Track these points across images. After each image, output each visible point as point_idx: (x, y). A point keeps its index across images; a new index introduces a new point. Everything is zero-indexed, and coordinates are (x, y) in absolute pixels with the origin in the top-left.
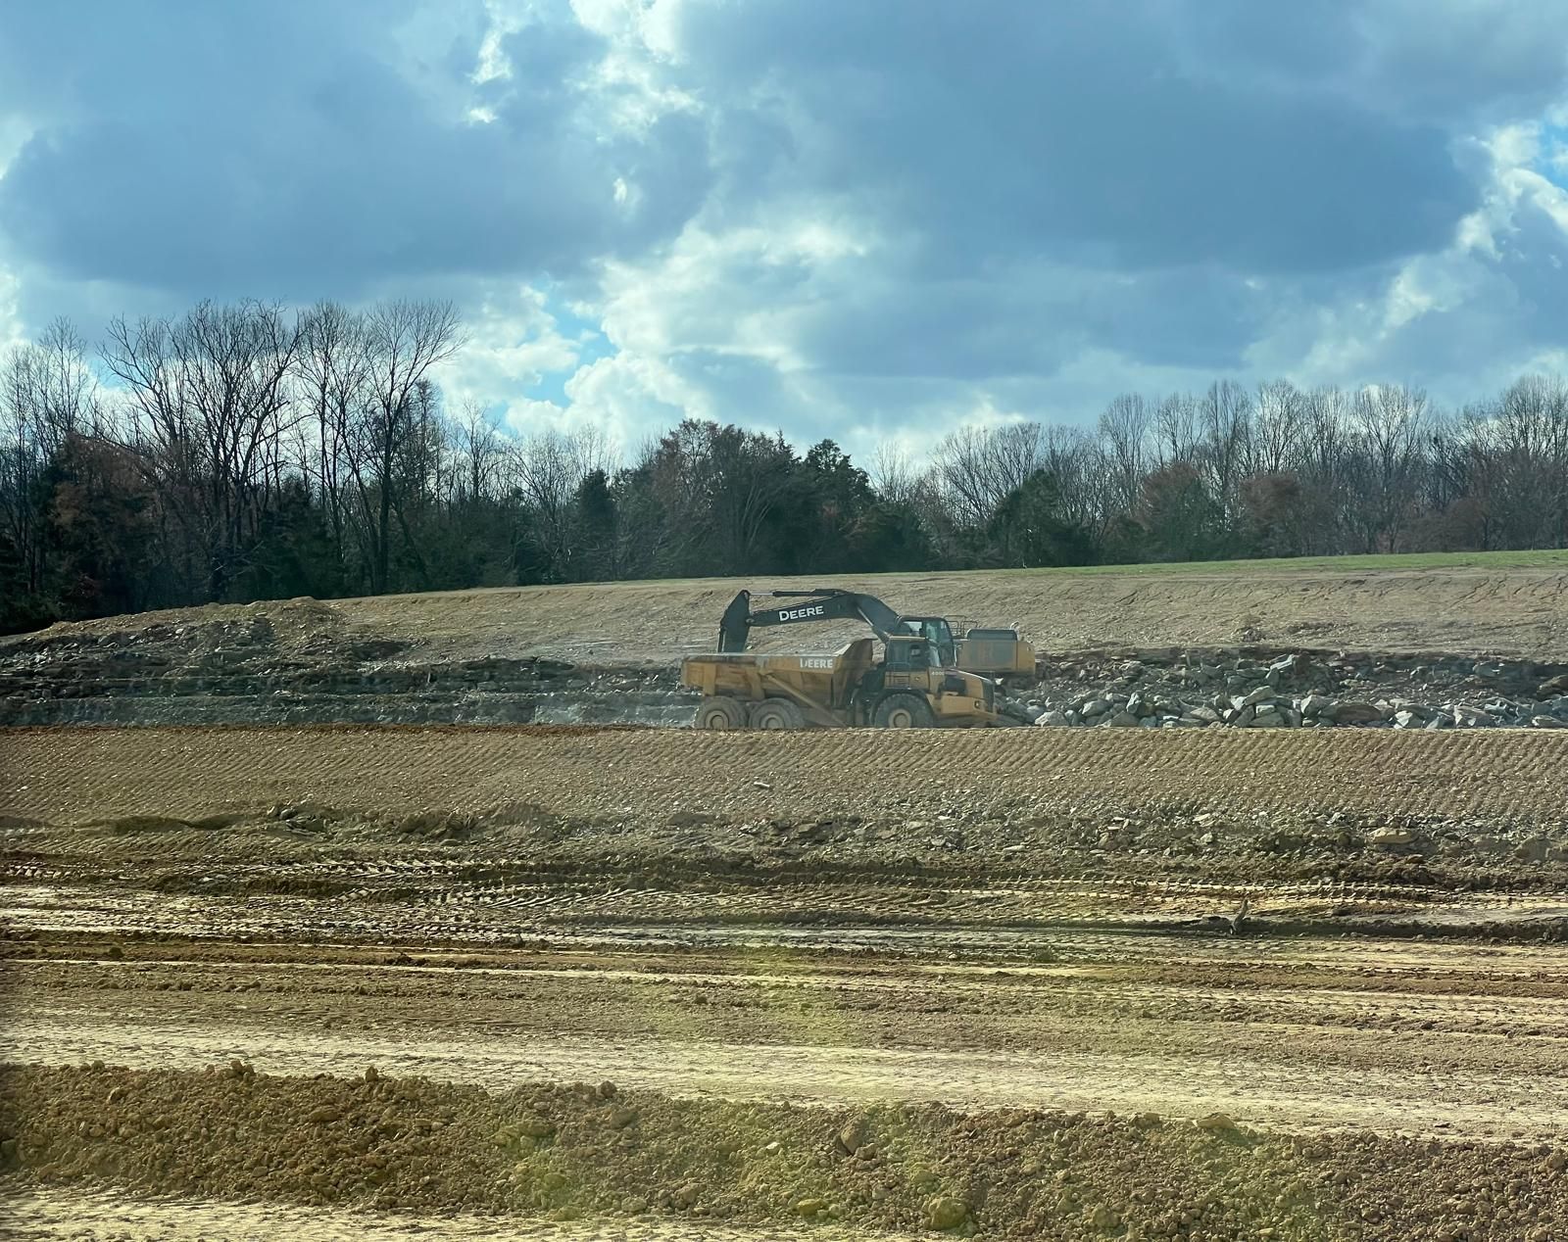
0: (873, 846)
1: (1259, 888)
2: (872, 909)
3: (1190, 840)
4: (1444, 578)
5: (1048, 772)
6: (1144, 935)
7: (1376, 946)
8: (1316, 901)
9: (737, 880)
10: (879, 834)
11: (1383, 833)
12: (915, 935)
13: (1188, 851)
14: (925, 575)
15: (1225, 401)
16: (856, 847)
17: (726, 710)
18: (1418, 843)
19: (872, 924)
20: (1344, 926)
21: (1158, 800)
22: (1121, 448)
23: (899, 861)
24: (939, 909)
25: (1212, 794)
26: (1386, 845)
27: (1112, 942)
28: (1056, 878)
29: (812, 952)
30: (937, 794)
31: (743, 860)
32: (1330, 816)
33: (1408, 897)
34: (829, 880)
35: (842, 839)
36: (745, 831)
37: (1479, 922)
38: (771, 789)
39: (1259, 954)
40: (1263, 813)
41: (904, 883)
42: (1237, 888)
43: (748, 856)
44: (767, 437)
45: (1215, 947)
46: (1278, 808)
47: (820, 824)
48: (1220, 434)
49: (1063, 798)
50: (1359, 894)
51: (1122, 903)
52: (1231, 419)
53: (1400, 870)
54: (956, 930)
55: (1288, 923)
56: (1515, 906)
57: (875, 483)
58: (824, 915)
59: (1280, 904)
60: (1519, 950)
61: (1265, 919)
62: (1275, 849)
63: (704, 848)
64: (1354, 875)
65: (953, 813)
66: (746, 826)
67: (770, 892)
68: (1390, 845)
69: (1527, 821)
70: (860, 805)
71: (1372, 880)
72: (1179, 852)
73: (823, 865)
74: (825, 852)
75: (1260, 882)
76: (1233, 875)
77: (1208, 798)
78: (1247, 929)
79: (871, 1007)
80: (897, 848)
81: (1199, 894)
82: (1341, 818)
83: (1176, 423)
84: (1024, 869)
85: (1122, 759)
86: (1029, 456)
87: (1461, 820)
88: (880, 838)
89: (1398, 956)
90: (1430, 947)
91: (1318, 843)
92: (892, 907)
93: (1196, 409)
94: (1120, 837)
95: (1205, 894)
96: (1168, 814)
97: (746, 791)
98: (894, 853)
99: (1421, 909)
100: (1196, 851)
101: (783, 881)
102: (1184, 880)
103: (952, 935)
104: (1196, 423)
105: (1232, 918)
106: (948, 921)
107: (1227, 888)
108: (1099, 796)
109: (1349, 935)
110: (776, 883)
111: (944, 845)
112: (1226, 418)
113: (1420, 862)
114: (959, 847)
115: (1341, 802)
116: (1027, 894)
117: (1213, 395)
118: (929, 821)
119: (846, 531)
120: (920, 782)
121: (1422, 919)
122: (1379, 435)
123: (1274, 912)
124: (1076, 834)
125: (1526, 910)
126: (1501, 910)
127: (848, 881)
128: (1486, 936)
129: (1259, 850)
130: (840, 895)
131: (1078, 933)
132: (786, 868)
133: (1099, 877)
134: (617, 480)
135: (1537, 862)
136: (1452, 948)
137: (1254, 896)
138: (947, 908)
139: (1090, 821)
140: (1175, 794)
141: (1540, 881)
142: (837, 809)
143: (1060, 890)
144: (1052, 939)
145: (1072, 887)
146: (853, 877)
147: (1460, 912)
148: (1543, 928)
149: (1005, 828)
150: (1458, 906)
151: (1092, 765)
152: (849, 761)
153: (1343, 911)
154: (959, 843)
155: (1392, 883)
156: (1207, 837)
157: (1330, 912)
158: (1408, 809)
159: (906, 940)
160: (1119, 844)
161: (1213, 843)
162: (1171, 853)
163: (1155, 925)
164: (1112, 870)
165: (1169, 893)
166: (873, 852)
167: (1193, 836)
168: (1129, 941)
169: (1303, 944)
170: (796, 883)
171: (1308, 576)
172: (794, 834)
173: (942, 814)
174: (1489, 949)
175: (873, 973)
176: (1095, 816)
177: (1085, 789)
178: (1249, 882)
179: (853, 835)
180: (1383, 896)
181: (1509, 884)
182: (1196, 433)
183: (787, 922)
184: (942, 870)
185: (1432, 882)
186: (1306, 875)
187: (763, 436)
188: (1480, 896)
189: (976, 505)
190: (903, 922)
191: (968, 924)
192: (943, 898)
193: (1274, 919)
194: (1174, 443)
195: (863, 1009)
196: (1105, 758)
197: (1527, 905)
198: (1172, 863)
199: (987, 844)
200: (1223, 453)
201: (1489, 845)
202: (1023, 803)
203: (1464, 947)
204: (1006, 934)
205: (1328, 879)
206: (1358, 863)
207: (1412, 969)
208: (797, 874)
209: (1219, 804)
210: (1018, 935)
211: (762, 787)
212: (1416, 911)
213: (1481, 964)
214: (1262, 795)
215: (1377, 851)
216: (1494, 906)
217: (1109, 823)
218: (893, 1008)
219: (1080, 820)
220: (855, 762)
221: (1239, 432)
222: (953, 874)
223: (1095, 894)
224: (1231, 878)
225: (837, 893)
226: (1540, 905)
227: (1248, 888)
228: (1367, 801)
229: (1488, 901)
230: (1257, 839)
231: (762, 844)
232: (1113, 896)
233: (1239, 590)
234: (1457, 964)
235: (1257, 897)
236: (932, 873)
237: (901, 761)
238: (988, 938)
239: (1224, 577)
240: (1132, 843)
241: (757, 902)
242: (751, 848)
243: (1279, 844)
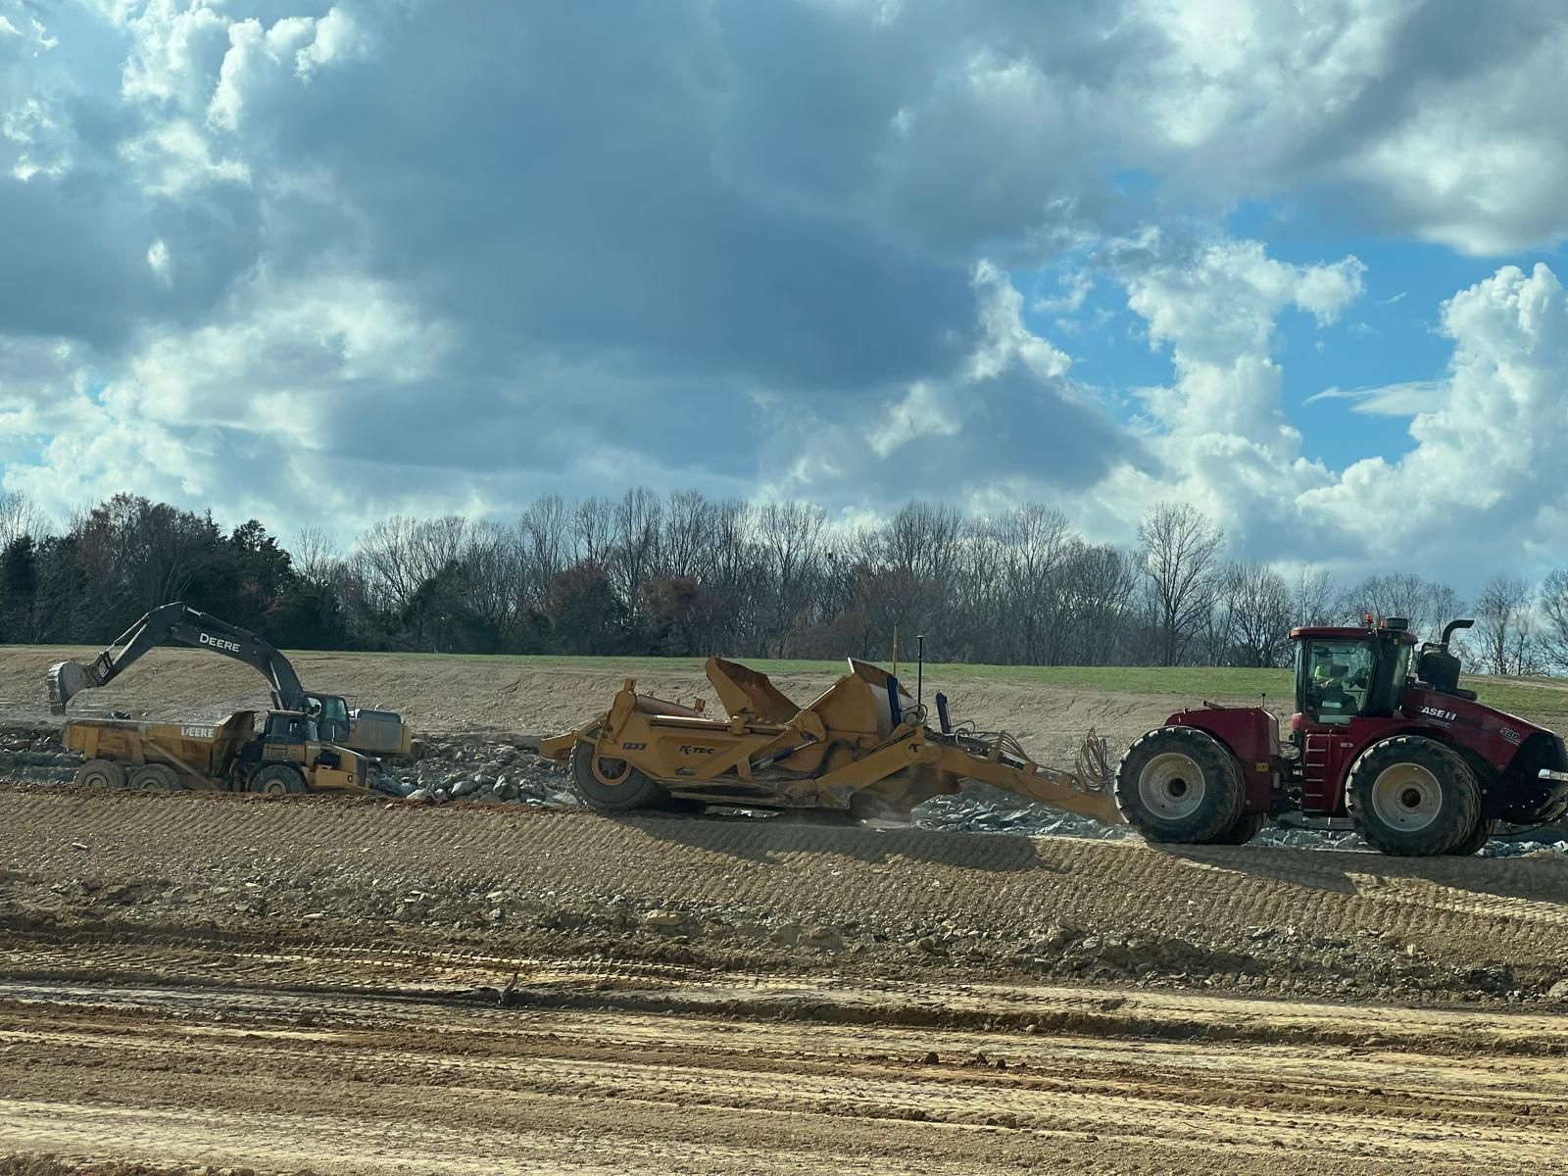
0: (177, 909)
1: (535, 962)
2: (161, 970)
3: (479, 915)
4: (806, 684)
5: (358, 844)
6: (418, 1003)
7: (628, 1019)
8: (583, 976)
9: (36, 938)
10: (185, 898)
11: (655, 915)
12: (197, 996)
13: (477, 925)
14: (325, 654)
15: (639, 507)
16: (160, 910)
18: (686, 926)
19: (157, 985)
20: (602, 1000)
21: (457, 876)
22: (540, 543)
23: (197, 925)
24: (227, 973)
25: (508, 872)
26: (657, 926)
27: (384, 1009)
28: (346, 946)
29: (82, 1010)
30: (249, 861)
31: (46, 918)
32: (611, 898)
33: (667, 974)
34: (126, 940)
35: (150, 902)
36: (55, 890)
37: (724, 1000)
38: (88, 850)
39: (517, 1023)
40: (551, 893)
41: (198, 946)
42: (514, 962)
43: (52, 915)
44: (196, 516)
45: (480, 1016)
46: (565, 890)
47: (131, 886)
48: (634, 538)
49: (368, 870)
50: (623, 971)
51: (404, 972)
52: (644, 524)
53: (665, 949)
54: (239, 993)
55: (552, 996)
56: (761, 987)
57: (297, 565)
58: (112, 974)
59: (549, 978)
60: (755, 1027)
61: (533, 991)
62: (557, 926)
63: (10, 905)
64: (623, 952)
65: (261, 880)
66: (56, 886)
67: (65, 950)
68: (662, 926)
69: (786, 909)
70: (173, 870)
71: (636, 958)
72: (468, 926)
73: (123, 926)
74: (129, 914)
75: (536, 957)
76: (512, 949)
77: (503, 876)
78: (514, 1000)
79: (97, 1064)
80: (201, 911)
81: (478, 966)
82: (621, 900)
83: (592, 525)
84: (317, 937)
85: (430, 835)
86: (453, 547)
87: (728, 905)
88: (186, 901)
89: (645, 1030)
90: (677, 1022)
91: (596, 922)
92: (181, 968)
93: (612, 513)
94: (415, 909)
95: (483, 966)
96: (464, 889)
97: (64, 851)
98: (196, 916)
99: (677, 987)
100: (483, 925)
101: (80, 940)
102: (465, 953)
103: (233, 998)
104: (611, 526)
105: (501, 990)
106: (232, 984)
107: (505, 961)
108: (403, 869)
109: (606, 1008)
110: (73, 942)
111: (247, 911)
112: (640, 523)
113: (686, 942)
114: (262, 912)
115: (624, 885)
116: (315, 961)
117: (629, 500)
118: (236, 887)
119: (264, 608)
120: (235, 849)
121: (674, 996)
122: (780, 549)
123: (542, 985)
124: (374, 904)
125: (769, 990)
126: (746, 989)
127: (143, 942)
128: (729, 1013)
129: (542, 927)
130: (134, 955)
131: (355, 999)
132: (86, 927)
133: (387, 946)
134: (42, 546)
135: (788, 946)
136: (694, 1024)
137: (528, 970)
138: (235, 971)
139: (388, 893)
140: (473, 871)
141: (787, 964)
142: (149, 872)
143: (347, 957)
144: (328, 1004)
145: (359, 955)
146: (150, 938)
147: (710, 990)
148: (780, 1007)
149: (308, 896)
150: (709, 985)
151: (400, 840)
152: (170, 826)
153: (606, 986)
154: (262, 908)
155: (655, 962)
156: (496, 912)
157: (593, 986)
158: (683, 894)
159: (186, 1001)
160: (415, 915)
161: (501, 918)
162: (460, 926)
163: (430, 994)
164: (401, 940)
165: (449, 964)
166: (176, 915)
167: (483, 911)
168: (401, 1007)
169: (563, 1016)
170: (93, 942)
171: (681, 675)
172: (102, 895)
173: (250, 880)
174: (728, 1025)
175: (129, 1032)
176: (395, 889)
177: (390, 862)
178: (526, 956)
179: (161, 898)
180: (645, 973)
181: (761, 966)
182: (610, 536)
183: (74, 980)
184: (238, 934)
185: (691, 962)
186: (579, 952)
187: (192, 515)
188: (731, 976)
189: (399, 592)
190: (188, 983)
191: (251, 988)
192: (233, 962)
193: (540, 992)
194: (590, 543)
195: (88, 1066)
196: (413, 834)
197: (771, 986)
198: (459, 936)
199: (288, 911)
200: (634, 556)
201: (748, 930)
202: (329, 873)
203: (707, 1022)
204: (286, 998)
205: (598, 956)
206: (629, 942)
207: (650, 1042)
208: (96, 933)
209: (512, 882)
210: (297, 999)
211: (80, 848)
212: (671, 988)
213: (715, 1040)
214: (553, 875)
215: (649, 932)
216: (742, 986)
217: (407, 896)
218: (117, 1066)
219: (380, 892)
220: (176, 826)
221: (649, 537)
222: (249, 938)
223: (379, 963)
224: (511, 952)
225: (130, 953)
226: (782, 986)
227: (524, 962)
228: (647, 885)
229: (738, 981)
230: (541, 916)
231: (70, 904)
232: (396, 965)
233: (615, 685)
234: (694, 1039)
235: (530, 970)
236: (228, 937)
237: (220, 827)
238: (266, 1001)
239: (604, 672)
240: (425, 915)
241: (49, 959)
242: (57, 906)
243: (561, 922)
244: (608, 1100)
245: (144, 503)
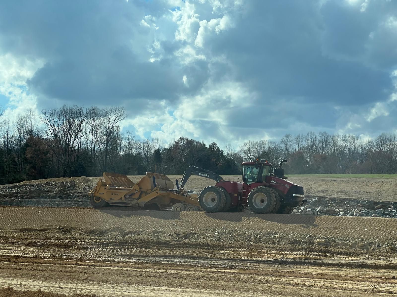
0: (198, 239)
1: (288, 253)
2: (195, 255)
3: (273, 241)
4: (355, 180)
5: (242, 223)
6: (259, 263)
7: (313, 267)
8: (300, 256)
9: (165, 247)
10: (200, 237)
11: (318, 240)
12: (204, 261)
13: (273, 243)
14: (233, 176)
15: (311, 136)
16: (194, 240)
17: (180, 206)
18: (327, 243)
19: (195, 258)
20: (306, 262)
21: (267, 231)
22: (286, 146)
23: (204, 243)
24: (211, 255)
25: (280, 230)
26: (319, 243)
27: (250, 265)
28: (240, 249)
29: (177, 265)
30: (215, 228)
31: (167, 242)
32: (307, 236)
33: (322, 256)
34: (186, 247)
35: (192, 238)
36: (169, 235)
37: (338, 263)
38: (176, 225)
39: (284, 269)
40: (292, 235)
41: (204, 249)
42: (283, 252)
43: (168, 241)
44: (200, 142)
45: (274, 266)
46: (295, 234)
47: (187, 234)
48: (310, 144)
49: (245, 230)
50: (311, 255)
51: (255, 255)
52: (312, 141)
53: (321, 249)
54: (214, 260)
55: (293, 261)
56: (347, 259)
57: (225, 154)
58: (183, 256)
59: (292, 256)
60: (346, 269)
61: (288, 260)
62: (293, 243)
63: (158, 239)
64: (311, 250)
65: (219, 232)
66: (169, 234)
67: (172, 250)
68: (320, 243)
69: (353, 239)
70: (197, 230)
71: (314, 251)
72: (271, 243)
73: (186, 244)
74: (187, 241)
75: (288, 251)
76: (282, 249)
77: (279, 231)
78: (283, 262)
79: (181, 278)
80: (204, 240)
81: (273, 254)
82: (309, 237)
83: (299, 141)
84: (233, 246)
85: (260, 221)
86: (264, 148)
87: (338, 238)
88: (200, 238)
89: (317, 270)
90: (325, 268)
91: (303, 242)
92: (200, 254)
93: (304, 138)
94: (257, 239)
95: (275, 254)
96: (269, 234)
97: (171, 226)
98: (203, 241)
99: (325, 259)
100: (274, 243)
101: (176, 247)
102: (270, 250)
103: (213, 262)
104: (304, 141)
105: (280, 260)
106: (213, 258)
107: (280, 252)
108: (254, 229)
109: (307, 264)
110: (174, 248)
111: (215, 240)
112: (311, 141)
113: (327, 247)
114: (219, 240)
115: (310, 233)
116: (233, 252)
117: (308, 134)
118: (213, 234)
119: (217, 165)
120: (212, 225)
121: (324, 261)
122: (348, 146)
123: (290, 258)
124: (247, 238)
125: (349, 260)
126: (343, 260)
127: (191, 248)
128: (339, 266)
129: (289, 243)
130: (189, 251)
131: (243, 262)
132: (177, 244)
133: (250, 249)
134: (163, 151)
135: (354, 248)
136: (330, 269)
137: (286, 255)
138: (213, 255)
139: (250, 235)
140: (271, 230)
141: (354, 253)
142: (191, 231)
143: (241, 251)
144: (236, 263)
145: (244, 251)
146: (192, 247)
147: (334, 260)
148: (352, 264)
149: (230, 236)
150: (334, 258)
151: (253, 222)
152: (196, 219)
153: (306, 259)
154: (219, 239)
155: (319, 252)
156: (277, 240)
157: (303, 259)
158: (326, 235)
159: (201, 262)
160: (257, 241)
161: (279, 241)
162: (269, 244)
163: (262, 261)
164: (254, 247)
165: (266, 253)
166: (198, 241)
167: (274, 240)
168: (255, 264)
169: (296, 266)
170: (179, 248)
171: (323, 179)
172: (180, 236)
173: (216, 233)
174: (339, 269)
175: (188, 270)
176: (252, 234)
177: (250, 228)
178: (286, 251)
179: (195, 237)
180: (316, 255)
181: (347, 254)
182: (304, 144)
183: (174, 257)
184: (213, 246)
185: (329, 252)
186: (299, 250)
187: (199, 142)
188: (339, 256)
189: (251, 159)
190: (202, 258)
191: (217, 259)
192: (213, 253)
193: (290, 260)
194: (299, 146)
195: (178, 278)
196: (256, 220)
197: (350, 259)
198: (268, 246)
199: (225, 240)
200: (310, 149)
201: (343, 244)
202: (235, 231)
203: (333, 268)
204: (226, 262)
205: (304, 251)
206: (312, 247)
207: (319, 273)
208: (179, 245)
209: (281, 232)
210: (228, 262)
211: (174, 225)
212: (323, 259)
213: (335, 273)
214: (292, 231)
215: (317, 245)
216: (342, 259)
217: (255, 236)
218: (186, 278)
219: (248, 235)
220: (197, 219)
221: (314, 144)
222: (216, 247)
223: (249, 253)
224: (282, 250)
225: (188, 250)
226: (353, 259)
227: (285, 252)
228: (316, 233)
229: (341, 257)
230: (289, 241)
231: (173, 238)
232: (253, 253)
233: (306, 182)
234: (330, 272)
235: (287, 255)
236: (211, 246)
237: (208, 219)
238: (221, 263)
239: (303, 178)
240: (260, 241)
241: (168, 252)
242: (170, 239)
243: (294, 242)
244: (308, 288)
245: (187, 139)
